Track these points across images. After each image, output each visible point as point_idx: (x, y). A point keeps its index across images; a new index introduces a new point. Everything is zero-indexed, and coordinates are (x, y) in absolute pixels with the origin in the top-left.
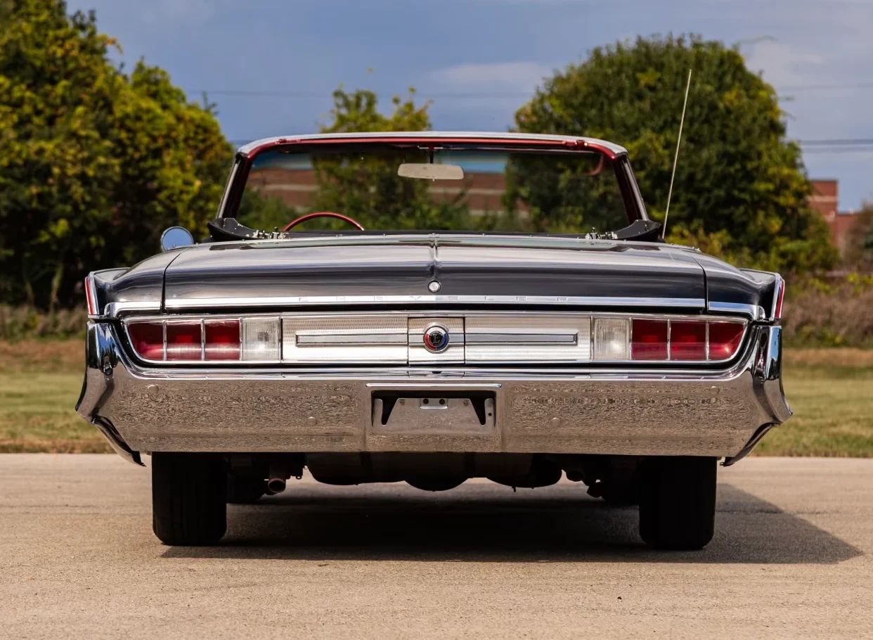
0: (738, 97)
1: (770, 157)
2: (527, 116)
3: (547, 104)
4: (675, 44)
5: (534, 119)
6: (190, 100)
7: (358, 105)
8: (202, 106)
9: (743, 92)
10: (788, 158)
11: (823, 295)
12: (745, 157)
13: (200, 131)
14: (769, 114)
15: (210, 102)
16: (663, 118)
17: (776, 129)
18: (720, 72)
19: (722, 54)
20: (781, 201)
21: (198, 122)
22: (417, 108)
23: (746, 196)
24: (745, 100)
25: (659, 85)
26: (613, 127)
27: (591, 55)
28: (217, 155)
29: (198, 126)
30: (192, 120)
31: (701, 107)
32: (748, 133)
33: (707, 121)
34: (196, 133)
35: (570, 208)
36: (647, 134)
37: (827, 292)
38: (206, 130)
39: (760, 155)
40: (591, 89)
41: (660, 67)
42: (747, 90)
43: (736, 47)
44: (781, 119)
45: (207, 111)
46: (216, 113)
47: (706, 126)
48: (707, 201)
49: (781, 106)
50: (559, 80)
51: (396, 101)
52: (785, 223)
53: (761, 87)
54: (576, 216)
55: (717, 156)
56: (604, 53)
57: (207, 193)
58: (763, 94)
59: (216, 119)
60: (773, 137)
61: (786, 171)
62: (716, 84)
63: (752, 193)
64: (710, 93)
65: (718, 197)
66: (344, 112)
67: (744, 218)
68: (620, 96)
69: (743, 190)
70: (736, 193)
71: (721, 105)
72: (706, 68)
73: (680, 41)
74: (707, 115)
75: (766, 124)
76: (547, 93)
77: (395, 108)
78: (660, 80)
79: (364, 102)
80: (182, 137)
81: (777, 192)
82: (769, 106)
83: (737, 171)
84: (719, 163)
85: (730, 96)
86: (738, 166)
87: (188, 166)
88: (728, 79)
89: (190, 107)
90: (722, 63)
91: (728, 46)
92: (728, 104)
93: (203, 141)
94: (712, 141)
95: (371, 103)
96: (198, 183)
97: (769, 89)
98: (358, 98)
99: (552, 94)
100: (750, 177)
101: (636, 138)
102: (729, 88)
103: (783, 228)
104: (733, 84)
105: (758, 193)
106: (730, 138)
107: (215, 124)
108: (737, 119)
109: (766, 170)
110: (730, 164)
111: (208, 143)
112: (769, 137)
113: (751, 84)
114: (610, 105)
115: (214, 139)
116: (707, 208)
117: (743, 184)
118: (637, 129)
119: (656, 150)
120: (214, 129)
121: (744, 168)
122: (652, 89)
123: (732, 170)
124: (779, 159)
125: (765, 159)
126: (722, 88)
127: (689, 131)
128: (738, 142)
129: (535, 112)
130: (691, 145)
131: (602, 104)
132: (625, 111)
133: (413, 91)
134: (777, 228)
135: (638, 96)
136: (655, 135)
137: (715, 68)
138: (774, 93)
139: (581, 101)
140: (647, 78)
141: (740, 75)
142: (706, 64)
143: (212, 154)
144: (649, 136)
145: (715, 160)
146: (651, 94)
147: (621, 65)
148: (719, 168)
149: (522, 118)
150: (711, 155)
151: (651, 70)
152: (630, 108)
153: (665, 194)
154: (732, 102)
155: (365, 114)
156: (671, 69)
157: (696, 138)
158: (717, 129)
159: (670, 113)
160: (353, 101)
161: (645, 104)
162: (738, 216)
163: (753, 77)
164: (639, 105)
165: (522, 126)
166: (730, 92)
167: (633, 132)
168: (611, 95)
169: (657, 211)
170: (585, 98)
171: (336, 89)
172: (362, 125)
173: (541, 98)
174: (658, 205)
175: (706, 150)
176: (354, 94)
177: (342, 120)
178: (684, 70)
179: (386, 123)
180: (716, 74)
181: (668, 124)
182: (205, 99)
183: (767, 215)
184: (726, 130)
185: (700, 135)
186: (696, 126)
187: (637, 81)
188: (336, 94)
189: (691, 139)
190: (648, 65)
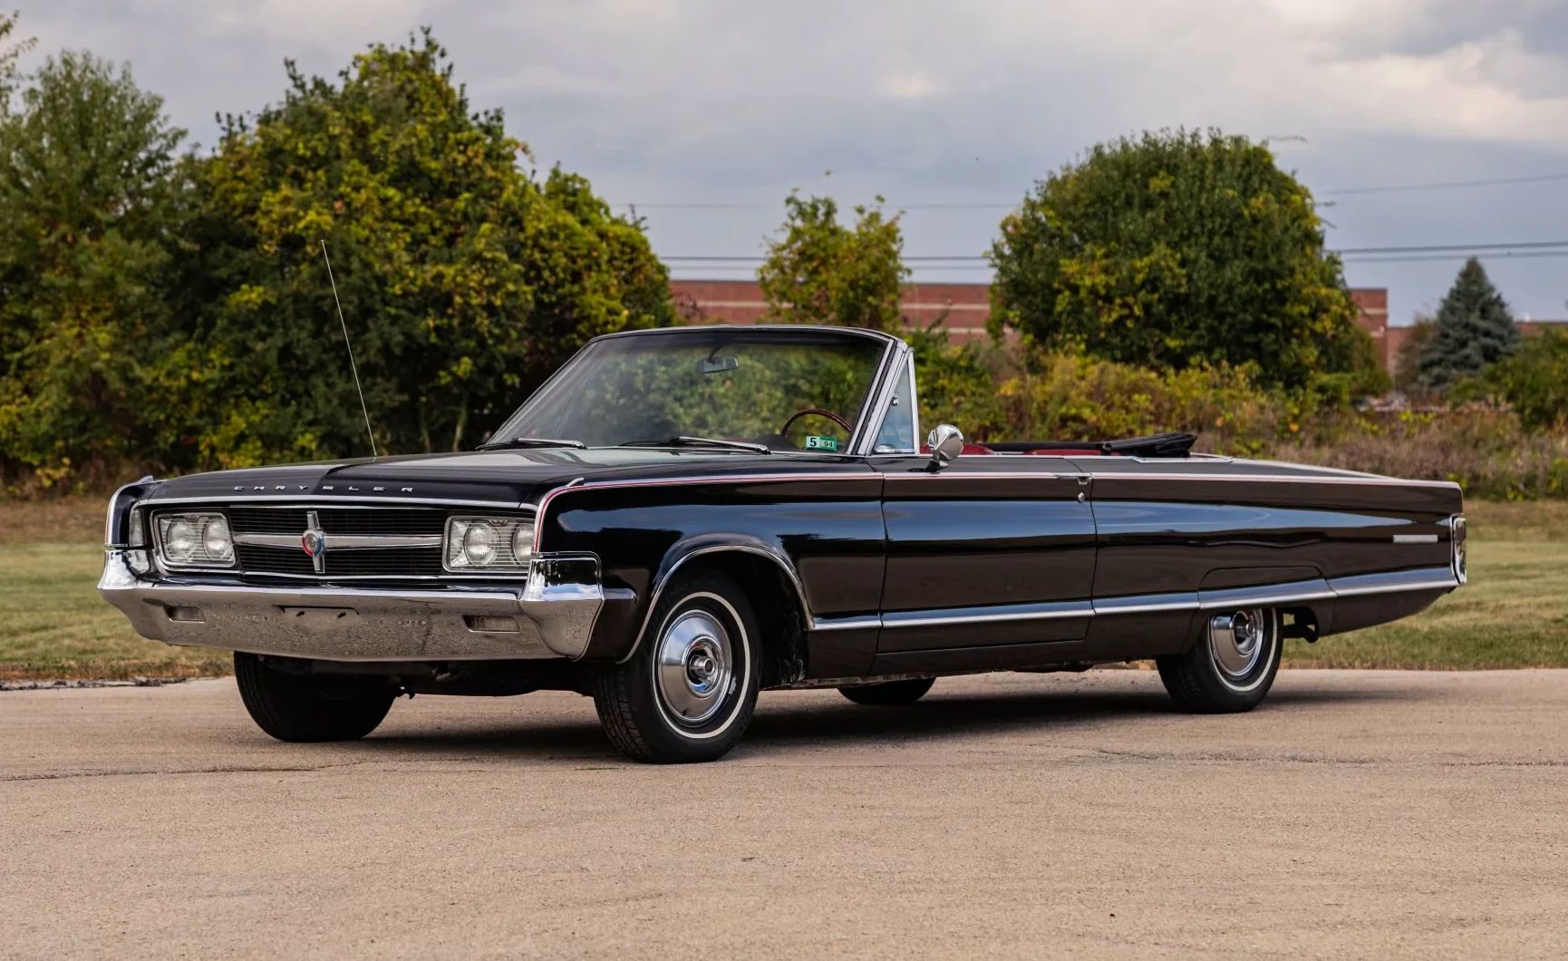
0: (1266, 202)
1: (1305, 275)
2: (1015, 226)
3: (1040, 214)
4: (1188, 140)
5: (1025, 231)
6: (615, 213)
7: (815, 215)
8: (630, 221)
9: (1271, 197)
10: (1327, 275)
11: (1370, 437)
12: (1275, 275)
13: (628, 250)
14: (1304, 223)
15: (638, 217)
16: (1178, 232)
17: (1313, 239)
18: (1245, 174)
19: (1247, 151)
20: (1318, 327)
21: (623, 239)
22: (886, 219)
23: (1276, 321)
24: (1275, 207)
25: (1173, 191)
26: (1118, 240)
27: (1092, 153)
28: (647, 279)
29: (623, 244)
30: (617, 238)
31: (1223, 217)
32: (1278, 247)
33: (1229, 233)
34: (622, 252)
35: (1069, 336)
36: (1161, 249)
37: (1375, 433)
38: (634, 249)
39: (1292, 271)
40: (1093, 197)
41: (1173, 170)
42: (1278, 195)
43: (1265, 143)
44: (1317, 228)
45: (636, 225)
46: (646, 228)
47: (1227, 240)
48: (1231, 326)
49: (1319, 212)
50: (1053, 183)
51: (861, 211)
52: (1323, 353)
53: (1294, 189)
54: (1078, 344)
55: (1243, 274)
56: (1107, 151)
58: (1297, 198)
59: (644, 234)
60: (1308, 250)
61: (1324, 291)
62: (1240, 186)
63: (1284, 316)
64: (1233, 198)
65: (1242, 322)
66: (799, 223)
67: (1275, 347)
68: (1129, 202)
69: (1270, 314)
70: (1264, 316)
71: (1246, 212)
72: (1228, 168)
73: (1195, 136)
74: (1230, 226)
75: (1298, 234)
76: (1039, 199)
77: (860, 219)
78: (1173, 185)
79: (822, 210)
80: (605, 257)
81: (1314, 316)
82: (1303, 214)
83: (1266, 292)
84: (1245, 282)
85: (1256, 202)
86: (1267, 286)
87: (613, 291)
88: (1256, 180)
89: (615, 222)
90: (1247, 162)
91: (1254, 141)
92: (1255, 211)
93: (630, 261)
94: (1236, 256)
95: (830, 211)
96: (626, 313)
97: (1305, 194)
98: (815, 208)
99: (1047, 203)
100: (1281, 298)
101: (1147, 254)
102: (1255, 193)
103: (1318, 359)
104: (1261, 189)
105: (1290, 317)
106: (1256, 251)
107: (644, 242)
108: (1265, 230)
109: (1299, 292)
110: (1260, 283)
111: (636, 264)
112: (1303, 248)
113: (1283, 187)
114: (1115, 215)
115: (642, 259)
116: (1229, 337)
117: (1273, 307)
118: (1149, 245)
119: (1170, 269)
120: (643, 248)
121: (1274, 287)
122: (1164, 195)
124: (1316, 278)
125: (1299, 277)
126: (1247, 193)
127: (1208, 246)
128: (1266, 257)
129: (1025, 223)
130: (1212, 263)
131: (1106, 214)
132: (1132, 223)
133: (880, 199)
134: (1312, 359)
135: (1148, 204)
136: (1169, 252)
137: (1238, 169)
138: (1310, 197)
139: (1082, 210)
140: (1159, 183)
141: (1268, 177)
142: (1226, 163)
143: (642, 276)
144: (1163, 252)
145: (1240, 279)
146: (1163, 203)
147: (1128, 166)
148: (1245, 289)
149: (1010, 229)
150: (1235, 273)
151: (1162, 173)
152: (1140, 220)
153: (1181, 320)
154: (1259, 210)
155: (823, 226)
156: (1186, 171)
157: (1217, 254)
158: (1242, 241)
159: (1185, 225)
160: (809, 210)
161: (1157, 215)
162: (1268, 344)
163: (1285, 179)
164: (1149, 215)
165: (1010, 239)
166: (1257, 197)
167: (1144, 248)
168: (1117, 203)
169: (1172, 339)
170: (1087, 206)
171: (789, 194)
172: (819, 240)
173: (1032, 206)
174: (1173, 333)
175: (1228, 268)
176: (810, 201)
177: (797, 234)
178: (1202, 172)
179: (849, 236)
180: (1240, 176)
181: (1184, 238)
182: (633, 212)
183: (1302, 344)
184: (1251, 243)
185: (1222, 251)
186: (1217, 240)
187: (1146, 186)
188: (789, 201)
189: (1211, 256)
190: (1160, 167)
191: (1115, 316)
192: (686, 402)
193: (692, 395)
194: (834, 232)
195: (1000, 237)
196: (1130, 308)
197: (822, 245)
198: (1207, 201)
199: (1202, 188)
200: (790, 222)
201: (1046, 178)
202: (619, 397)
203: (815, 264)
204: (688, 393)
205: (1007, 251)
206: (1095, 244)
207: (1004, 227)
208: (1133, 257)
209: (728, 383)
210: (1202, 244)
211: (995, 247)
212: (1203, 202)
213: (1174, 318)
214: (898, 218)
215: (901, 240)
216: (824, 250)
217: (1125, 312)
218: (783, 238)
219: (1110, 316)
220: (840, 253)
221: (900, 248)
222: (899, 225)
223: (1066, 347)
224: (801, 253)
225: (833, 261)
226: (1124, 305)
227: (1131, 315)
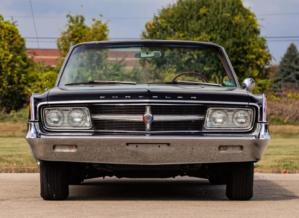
0: (240, 18)
1: (254, 44)
2: (150, 26)
3: (159, 21)
5: (153, 27)
6: (5, 20)
7: (77, 21)
8: (11, 22)
9: (242, 16)
10: (262, 44)
11: (277, 102)
12: (244, 44)
13: (11, 33)
14: (254, 26)
15: (14, 21)
16: (209, 28)
17: (256, 32)
18: (233, 8)
20: (259, 63)
21: (10, 29)
22: (103, 23)
23: (244, 61)
24: (243, 20)
25: (208, 14)
26: (188, 31)
28: (18, 43)
29: (10, 31)
30: (7, 28)
31: (225, 23)
32: (244, 34)
33: (228, 29)
34: (9, 34)
35: (170, 65)
36: (204, 34)
37: (279, 101)
38: (13, 32)
39: (249, 43)
40: (179, 15)
41: (208, 6)
42: (244, 15)
44: (258, 28)
45: (13, 24)
46: (17, 25)
47: (227, 31)
49: (258, 22)
50: (165, 11)
51: (94, 20)
52: (260, 72)
53: (250, 14)
54: (173, 69)
55: (232, 44)
57: (15, 59)
58: (251, 17)
59: (17, 27)
60: (255, 35)
61: (261, 50)
62: (231, 13)
63: (246, 59)
64: (229, 17)
66: (71, 24)
67: (243, 70)
68: (192, 18)
69: (241, 58)
70: (239, 59)
71: (233, 22)
72: (227, 6)
74: (228, 27)
75: (252, 30)
76: (158, 16)
77: (94, 23)
78: (208, 11)
79: (80, 20)
80: (3, 35)
81: (257, 59)
82: (253, 22)
83: (240, 50)
84: (233, 47)
85: (237, 18)
86: (241, 48)
87: (6, 47)
88: (236, 10)
89: (6, 23)
90: (233, 4)
92: (236, 21)
93: (12, 37)
94: (230, 37)
95: (82, 20)
96: (11, 55)
97: (254, 15)
98: (77, 18)
99: (162, 17)
100: (245, 52)
101: (199, 36)
102: (236, 15)
103: (259, 74)
104: (238, 13)
105: (249, 59)
106: (237, 36)
107: (17, 30)
108: (240, 28)
109: (252, 50)
110: (238, 47)
111: (14, 38)
112: (253, 35)
113: (246, 13)
114: (187, 22)
115: (16, 36)
117: (242, 56)
118: (199, 33)
120: (16, 32)
121: (243, 49)
122: (205, 15)
123: (238, 50)
124: (258, 45)
125: (252, 45)
126: (234, 15)
127: (220, 33)
128: (240, 38)
129: (153, 24)
130: (221, 39)
131: (183, 21)
132: (194, 25)
133: (101, 16)
134: (256, 74)
135: (199, 18)
136: (207, 35)
137: (231, 6)
138: (255, 17)
139: (175, 20)
140: (203, 11)
141: (241, 9)
142: (226, 4)
143: (16, 42)
144: (204, 35)
145: (231, 45)
146: (205, 18)
147: (191, 5)
148: (233, 49)
149: (148, 27)
150: (229, 43)
151: (204, 7)
152: (196, 24)
153: (209, 60)
154: (238, 21)
155: (79, 26)
156: (213, 6)
157: (223, 36)
158: (232, 32)
159: (212, 26)
160: (75, 19)
161: (202, 22)
162: (241, 69)
163: (246, 10)
164: (199, 22)
165: (148, 30)
166: (237, 16)
167: (198, 33)
168: (188, 18)
169: (207, 67)
170: (177, 18)
171: (67, 14)
172: (79, 30)
173: (156, 18)
174: (206, 65)
175: (227, 42)
176: (75, 16)
177: (71, 28)
178: (218, 7)
179: (89, 29)
180: (231, 9)
181: (212, 30)
182: (13, 19)
183: (252, 69)
184: (235, 33)
185: (225, 35)
186: (223, 31)
187: (198, 12)
188: (67, 16)
189: (221, 37)
190: (203, 5)
191: (186, 58)
192: (32, 87)
193: (34, 85)
194: (84, 27)
195: (145, 30)
196: (193, 55)
197: (80, 32)
198: (220, 17)
199: (218, 13)
200: (68, 24)
201: (161, 9)
202: (8, 85)
203: (77, 39)
204: (32, 84)
205: (147, 35)
206: (179, 32)
207: (146, 26)
208: (194, 37)
209: (47, 81)
210: (218, 33)
211: (143, 33)
212: (219, 18)
213: (207, 59)
214: (107, 23)
215: (108, 30)
216: (81, 34)
217: (191, 57)
218: (66, 29)
219: (185, 58)
220: (86, 35)
221: (108, 33)
222: (108, 25)
223: (169, 70)
224: (73, 35)
225: (84, 38)
226: (190, 55)
227: (193, 58)
